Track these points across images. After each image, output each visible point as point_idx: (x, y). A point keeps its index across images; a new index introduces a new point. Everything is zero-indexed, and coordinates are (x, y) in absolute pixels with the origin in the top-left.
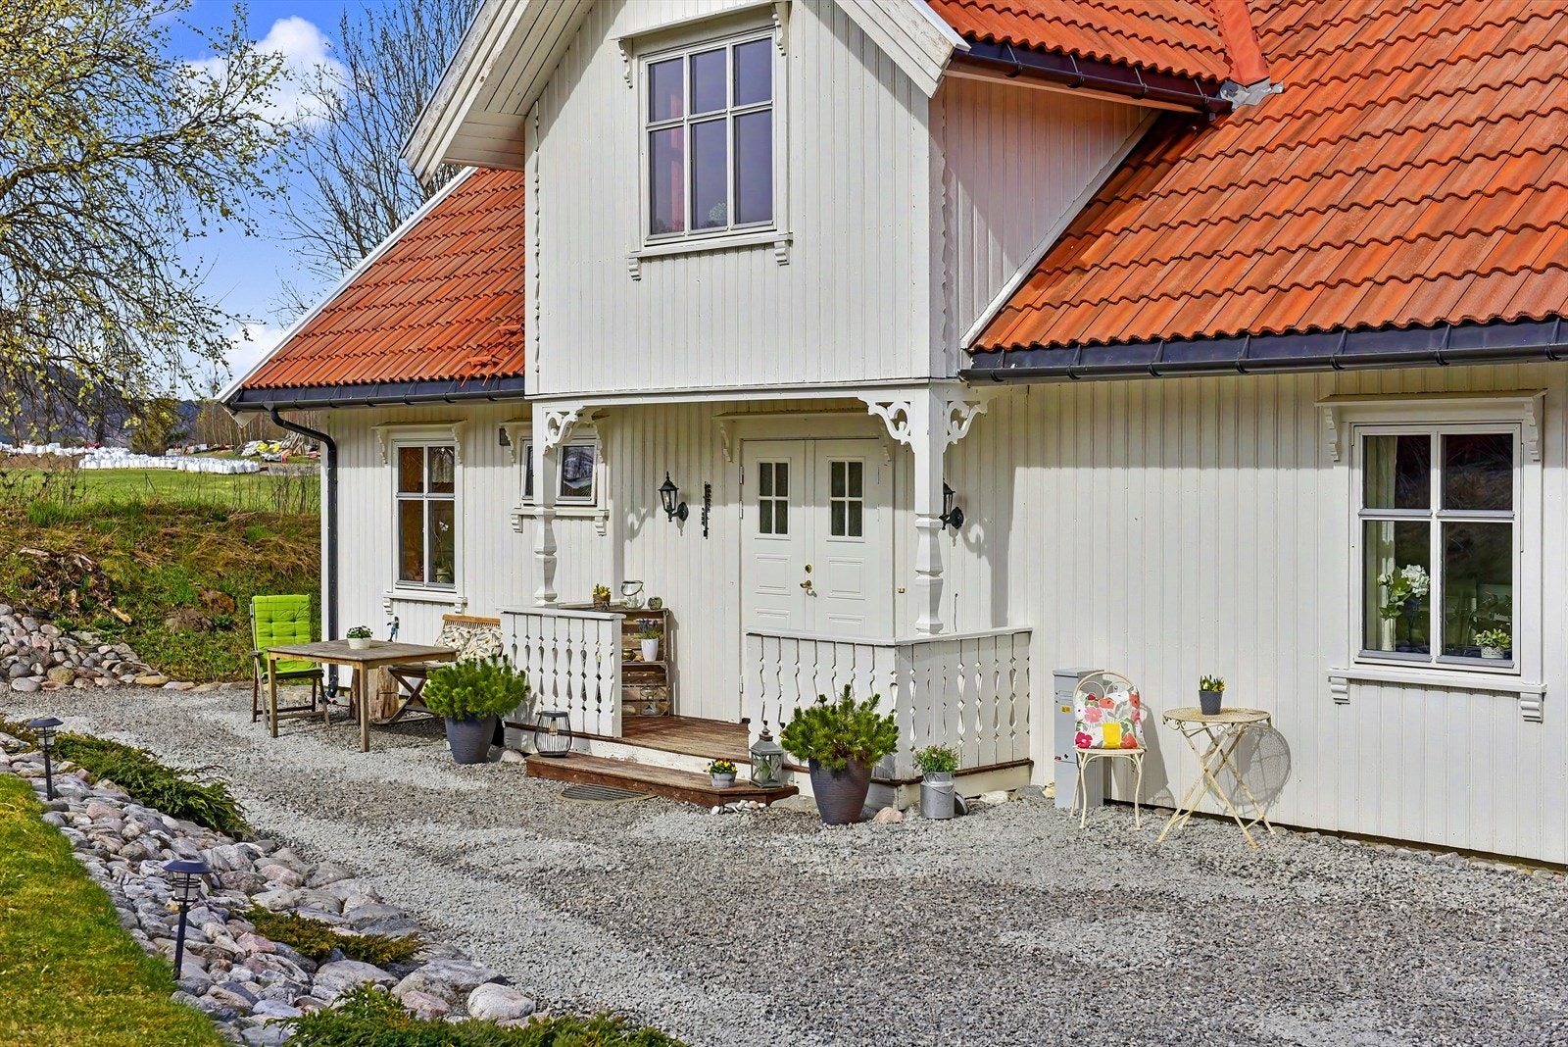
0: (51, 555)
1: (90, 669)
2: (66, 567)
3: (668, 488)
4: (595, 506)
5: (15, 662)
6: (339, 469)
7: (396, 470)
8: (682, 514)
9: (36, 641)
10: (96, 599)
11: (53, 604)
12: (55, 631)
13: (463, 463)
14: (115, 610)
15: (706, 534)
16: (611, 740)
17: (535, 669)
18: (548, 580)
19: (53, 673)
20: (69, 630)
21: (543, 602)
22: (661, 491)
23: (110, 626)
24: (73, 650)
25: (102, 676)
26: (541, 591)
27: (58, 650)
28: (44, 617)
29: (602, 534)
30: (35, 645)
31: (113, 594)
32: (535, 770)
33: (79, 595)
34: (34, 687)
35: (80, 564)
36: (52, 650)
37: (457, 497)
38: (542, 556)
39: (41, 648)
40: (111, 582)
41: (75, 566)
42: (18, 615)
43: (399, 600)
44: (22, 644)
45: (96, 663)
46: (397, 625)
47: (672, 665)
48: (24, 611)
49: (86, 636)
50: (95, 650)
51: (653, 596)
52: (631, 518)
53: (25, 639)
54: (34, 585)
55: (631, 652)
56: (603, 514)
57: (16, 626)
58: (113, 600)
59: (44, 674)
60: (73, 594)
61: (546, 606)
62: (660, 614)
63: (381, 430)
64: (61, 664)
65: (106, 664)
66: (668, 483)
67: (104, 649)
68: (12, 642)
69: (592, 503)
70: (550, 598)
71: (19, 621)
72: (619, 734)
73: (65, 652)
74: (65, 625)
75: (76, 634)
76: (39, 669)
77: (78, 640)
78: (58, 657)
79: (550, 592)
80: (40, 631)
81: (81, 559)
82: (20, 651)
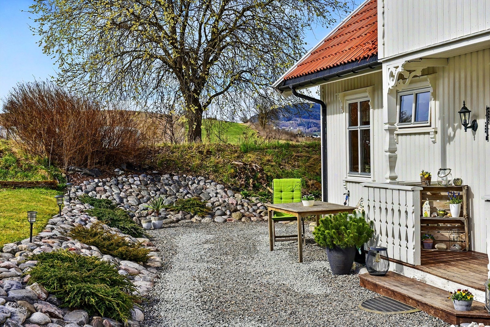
0: (244, 164)
1: (251, 213)
2: (249, 169)
3: (464, 110)
4: (430, 126)
5: (219, 209)
6: (327, 116)
7: (347, 114)
8: (474, 127)
9: (231, 200)
10: (261, 183)
11: (242, 185)
12: (240, 196)
13: (374, 108)
14: (268, 188)
15: (487, 138)
16: (413, 267)
17: (378, 220)
18: (392, 167)
19: (234, 215)
20: (246, 196)
21: (389, 181)
22: (460, 113)
23: (265, 195)
24: (246, 205)
25: (255, 216)
26: (388, 174)
27: (239, 205)
28: (237, 190)
29: (434, 142)
30: (230, 202)
31: (268, 181)
32: (363, 283)
33: (253, 181)
34: (223, 220)
35: (255, 168)
36: (237, 205)
37: (371, 127)
38: (388, 154)
39: (232, 204)
40: (267, 176)
41: (253, 169)
42: (226, 189)
43: (350, 182)
44: (225, 201)
45: (254, 211)
46: (349, 195)
47: (469, 219)
48: (229, 188)
49: (254, 199)
50: (256, 205)
51: (456, 178)
52: (450, 130)
53: (226, 199)
54: (236, 176)
55: (444, 211)
56: (433, 130)
57: (224, 194)
58: (268, 184)
59: (230, 215)
60: (251, 181)
61: (390, 183)
62: (460, 189)
63: (341, 94)
64: (239, 210)
65: (258, 211)
66: (465, 108)
67: (259, 205)
68: (220, 201)
69: (429, 124)
70: (393, 178)
71: (226, 192)
72: (418, 263)
73: (243, 205)
74: (245, 194)
75: (250, 198)
76: (228, 213)
77: (249, 200)
78: (239, 207)
79: (393, 175)
80: (234, 196)
81: (256, 166)
82: (223, 205)
